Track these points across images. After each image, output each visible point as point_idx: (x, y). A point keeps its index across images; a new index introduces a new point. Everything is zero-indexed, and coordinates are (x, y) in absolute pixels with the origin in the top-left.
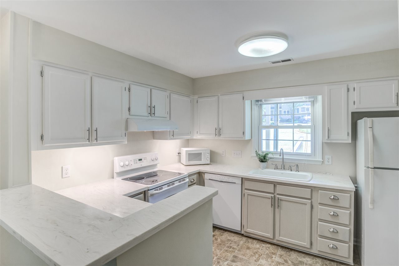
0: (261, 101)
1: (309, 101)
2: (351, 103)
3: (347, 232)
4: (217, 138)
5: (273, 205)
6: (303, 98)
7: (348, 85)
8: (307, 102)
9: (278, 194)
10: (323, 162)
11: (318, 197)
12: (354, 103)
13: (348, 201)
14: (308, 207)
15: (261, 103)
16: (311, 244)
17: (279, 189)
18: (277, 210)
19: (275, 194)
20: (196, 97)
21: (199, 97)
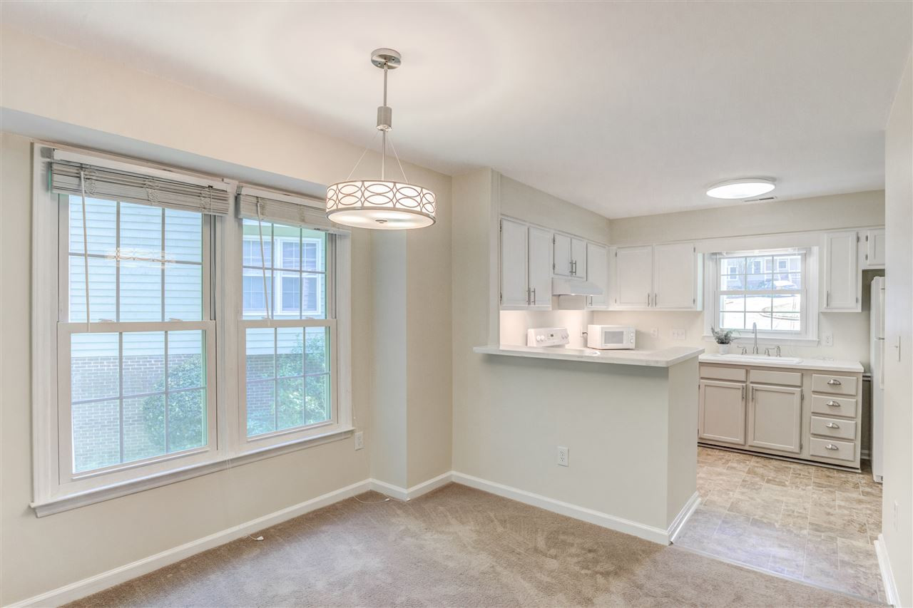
0: (720, 254)
1: (799, 254)
2: (862, 257)
3: (852, 428)
4: (650, 309)
5: (745, 398)
6: (790, 250)
7: (857, 233)
8: (795, 255)
9: (752, 383)
10: (819, 341)
11: (812, 384)
12: (867, 257)
13: (853, 387)
14: (797, 398)
15: (721, 256)
16: (801, 447)
17: (754, 375)
18: (750, 404)
19: (748, 383)
20: (614, 248)
21: (619, 248)
